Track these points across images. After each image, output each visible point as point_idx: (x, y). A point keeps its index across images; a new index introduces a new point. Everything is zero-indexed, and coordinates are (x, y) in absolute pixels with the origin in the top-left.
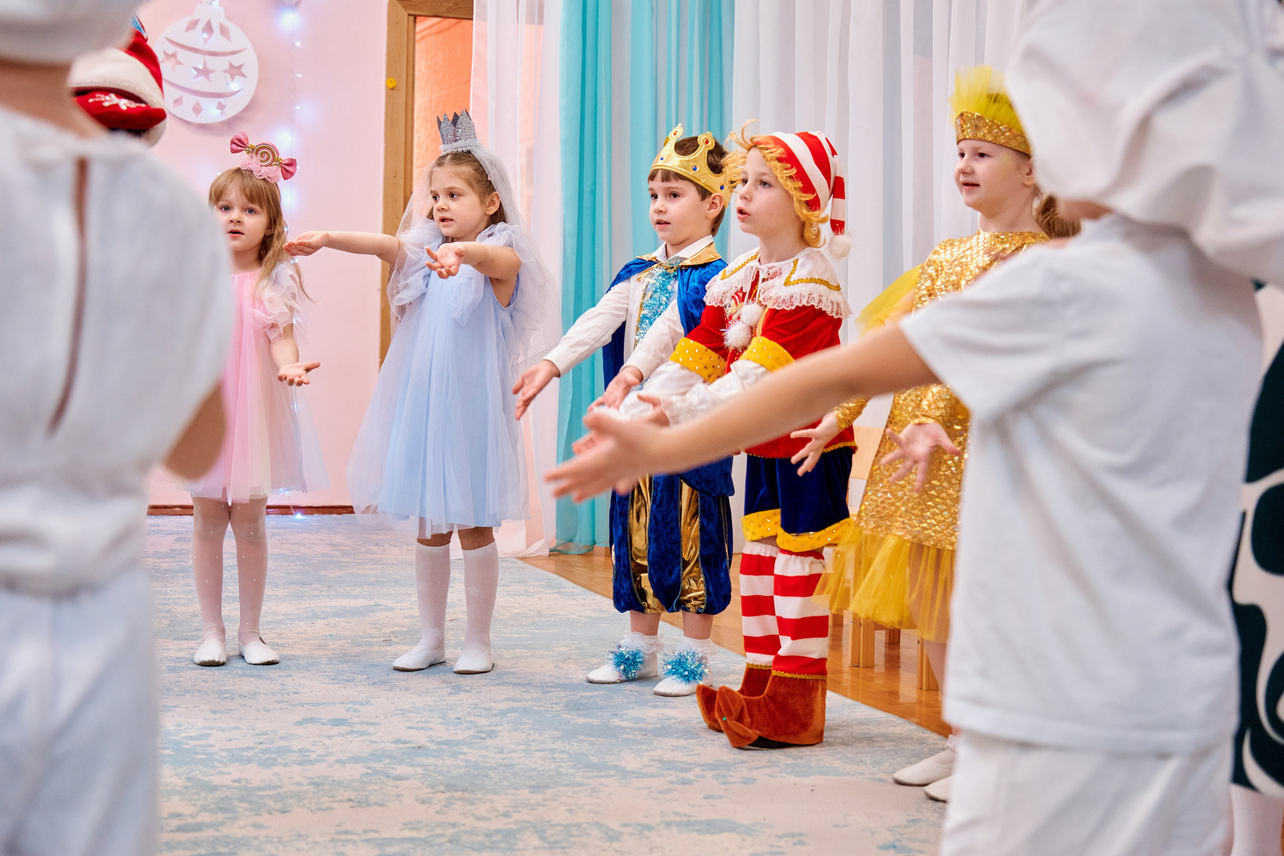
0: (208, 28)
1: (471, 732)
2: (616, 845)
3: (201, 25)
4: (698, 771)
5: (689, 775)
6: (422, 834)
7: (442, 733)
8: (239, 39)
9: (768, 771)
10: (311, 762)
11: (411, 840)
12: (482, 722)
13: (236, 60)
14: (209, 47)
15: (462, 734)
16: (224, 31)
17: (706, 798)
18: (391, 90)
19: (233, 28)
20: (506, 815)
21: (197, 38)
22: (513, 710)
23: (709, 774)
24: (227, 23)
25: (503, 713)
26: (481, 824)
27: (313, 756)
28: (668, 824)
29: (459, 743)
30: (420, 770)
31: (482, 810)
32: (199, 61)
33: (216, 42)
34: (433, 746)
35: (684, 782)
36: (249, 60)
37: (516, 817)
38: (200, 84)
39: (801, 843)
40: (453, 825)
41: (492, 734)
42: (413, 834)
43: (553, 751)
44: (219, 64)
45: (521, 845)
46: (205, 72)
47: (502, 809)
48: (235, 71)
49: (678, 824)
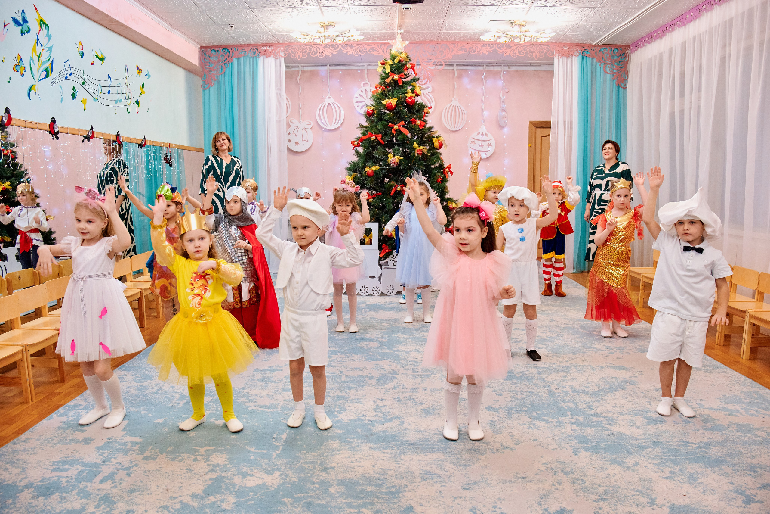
0: (483, 134)
1: (556, 334)
2: (595, 372)
3: (481, 133)
4: (615, 349)
5: (613, 351)
6: (547, 366)
7: (549, 334)
8: (490, 137)
9: (633, 350)
10: (518, 342)
11: (544, 367)
12: (559, 331)
13: (489, 142)
14: (483, 139)
15: (554, 335)
16: (486, 135)
17: (617, 358)
18: (530, 147)
19: (489, 134)
20: (567, 361)
21: (480, 137)
22: (566, 327)
23: (618, 351)
24: (487, 133)
25: (564, 328)
26: (561, 364)
27: (518, 340)
28: (608, 366)
29: (553, 338)
30: (545, 346)
31: (561, 360)
32: (480, 143)
33: (484, 138)
34: (547, 339)
35: (612, 353)
36: (493, 142)
37: (569, 362)
38: (481, 149)
39: (642, 374)
40: (554, 364)
41: (562, 335)
42: (545, 366)
43: (578, 341)
44: (485, 143)
45: (571, 371)
46: (482, 145)
47: (566, 359)
48: (489, 145)
49: (610, 367)
